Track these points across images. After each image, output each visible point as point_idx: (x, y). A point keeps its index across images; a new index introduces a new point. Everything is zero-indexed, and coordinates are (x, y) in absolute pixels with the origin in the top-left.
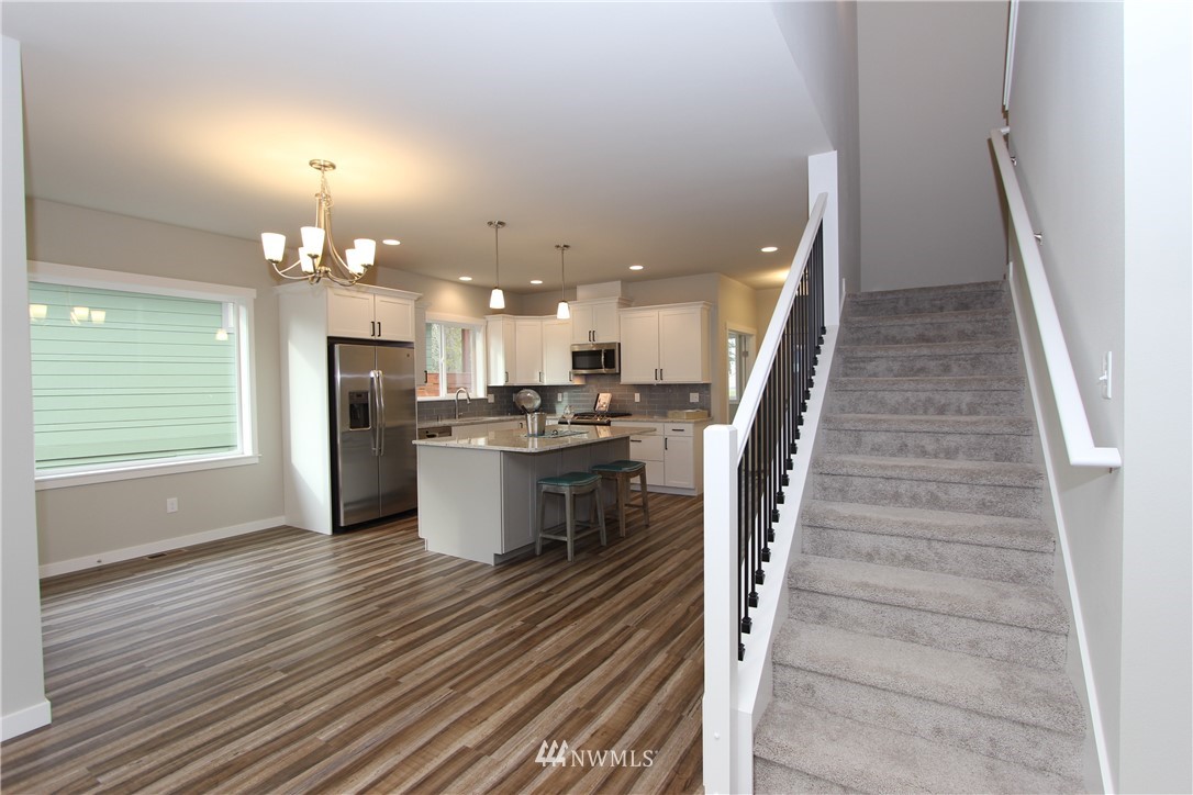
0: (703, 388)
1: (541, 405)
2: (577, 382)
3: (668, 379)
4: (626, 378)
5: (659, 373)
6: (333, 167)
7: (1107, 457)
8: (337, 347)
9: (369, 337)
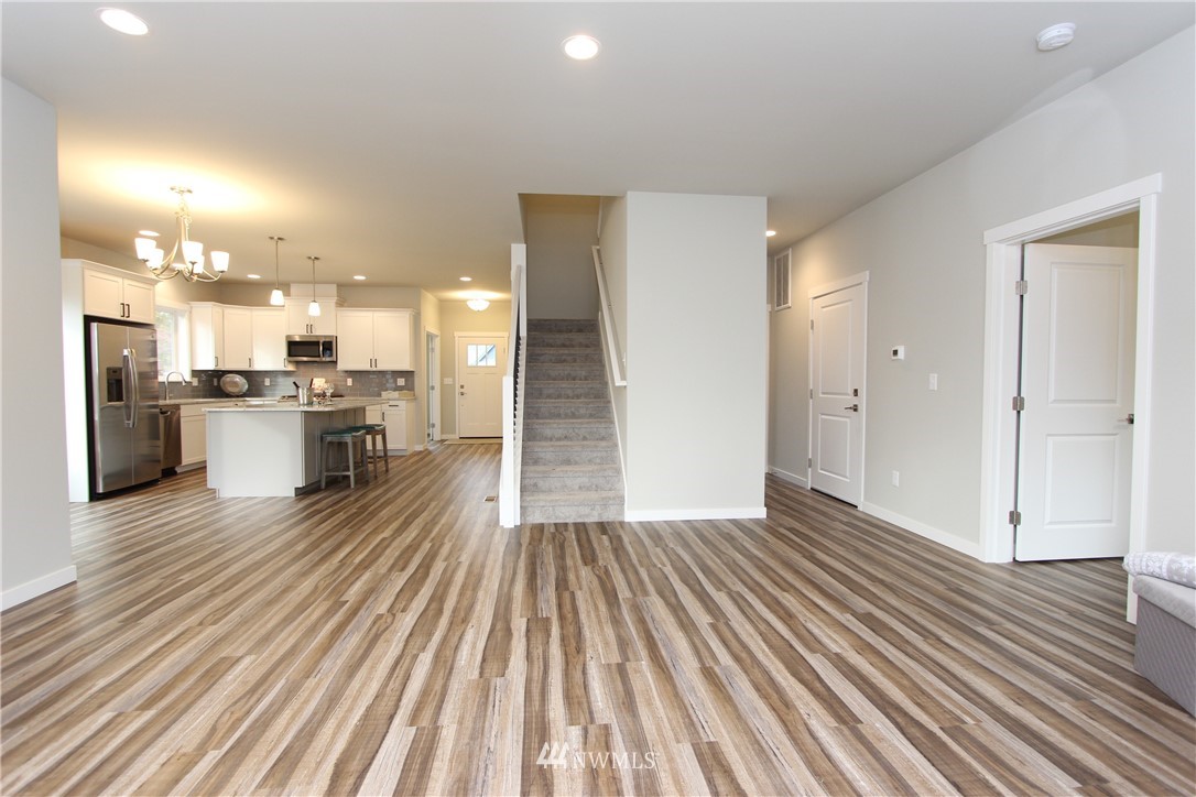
0: (408, 375)
1: (248, 390)
2: (291, 368)
3: (381, 367)
4: (341, 366)
5: (374, 362)
6: (190, 191)
7: (623, 383)
8: (94, 326)
9: (119, 318)
